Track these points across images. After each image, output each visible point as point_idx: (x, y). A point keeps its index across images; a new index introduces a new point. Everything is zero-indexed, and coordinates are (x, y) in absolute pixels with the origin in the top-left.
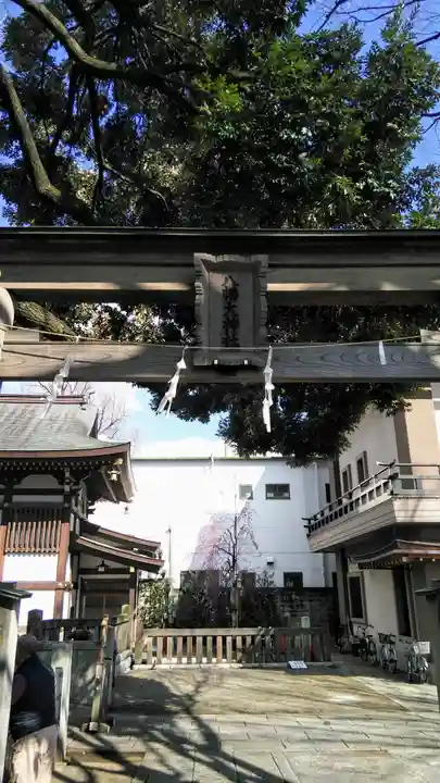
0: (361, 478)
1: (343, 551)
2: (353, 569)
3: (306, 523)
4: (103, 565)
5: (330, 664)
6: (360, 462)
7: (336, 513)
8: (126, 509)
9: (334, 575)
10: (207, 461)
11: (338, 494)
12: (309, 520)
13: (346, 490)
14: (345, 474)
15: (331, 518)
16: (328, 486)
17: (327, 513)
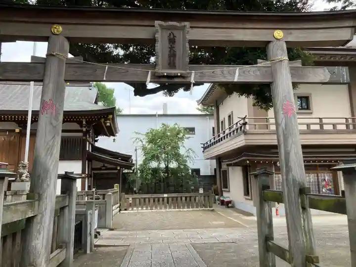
0: (230, 124)
1: (220, 159)
2: (224, 167)
3: (202, 146)
4: (104, 166)
5: (212, 209)
6: (230, 116)
7: (217, 141)
8: (114, 139)
9: (215, 170)
10: (154, 116)
11: (218, 131)
12: (204, 144)
13: (222, 130)
14: (222, 122)
15: (215, 143)
16: (213, 128)
17: (213, 141)
